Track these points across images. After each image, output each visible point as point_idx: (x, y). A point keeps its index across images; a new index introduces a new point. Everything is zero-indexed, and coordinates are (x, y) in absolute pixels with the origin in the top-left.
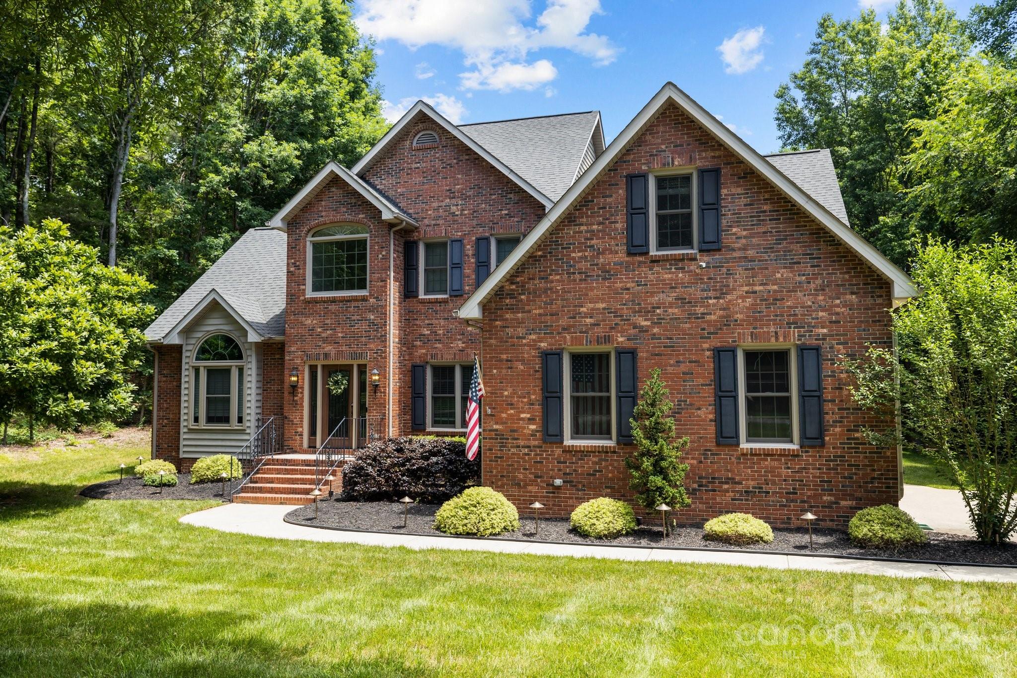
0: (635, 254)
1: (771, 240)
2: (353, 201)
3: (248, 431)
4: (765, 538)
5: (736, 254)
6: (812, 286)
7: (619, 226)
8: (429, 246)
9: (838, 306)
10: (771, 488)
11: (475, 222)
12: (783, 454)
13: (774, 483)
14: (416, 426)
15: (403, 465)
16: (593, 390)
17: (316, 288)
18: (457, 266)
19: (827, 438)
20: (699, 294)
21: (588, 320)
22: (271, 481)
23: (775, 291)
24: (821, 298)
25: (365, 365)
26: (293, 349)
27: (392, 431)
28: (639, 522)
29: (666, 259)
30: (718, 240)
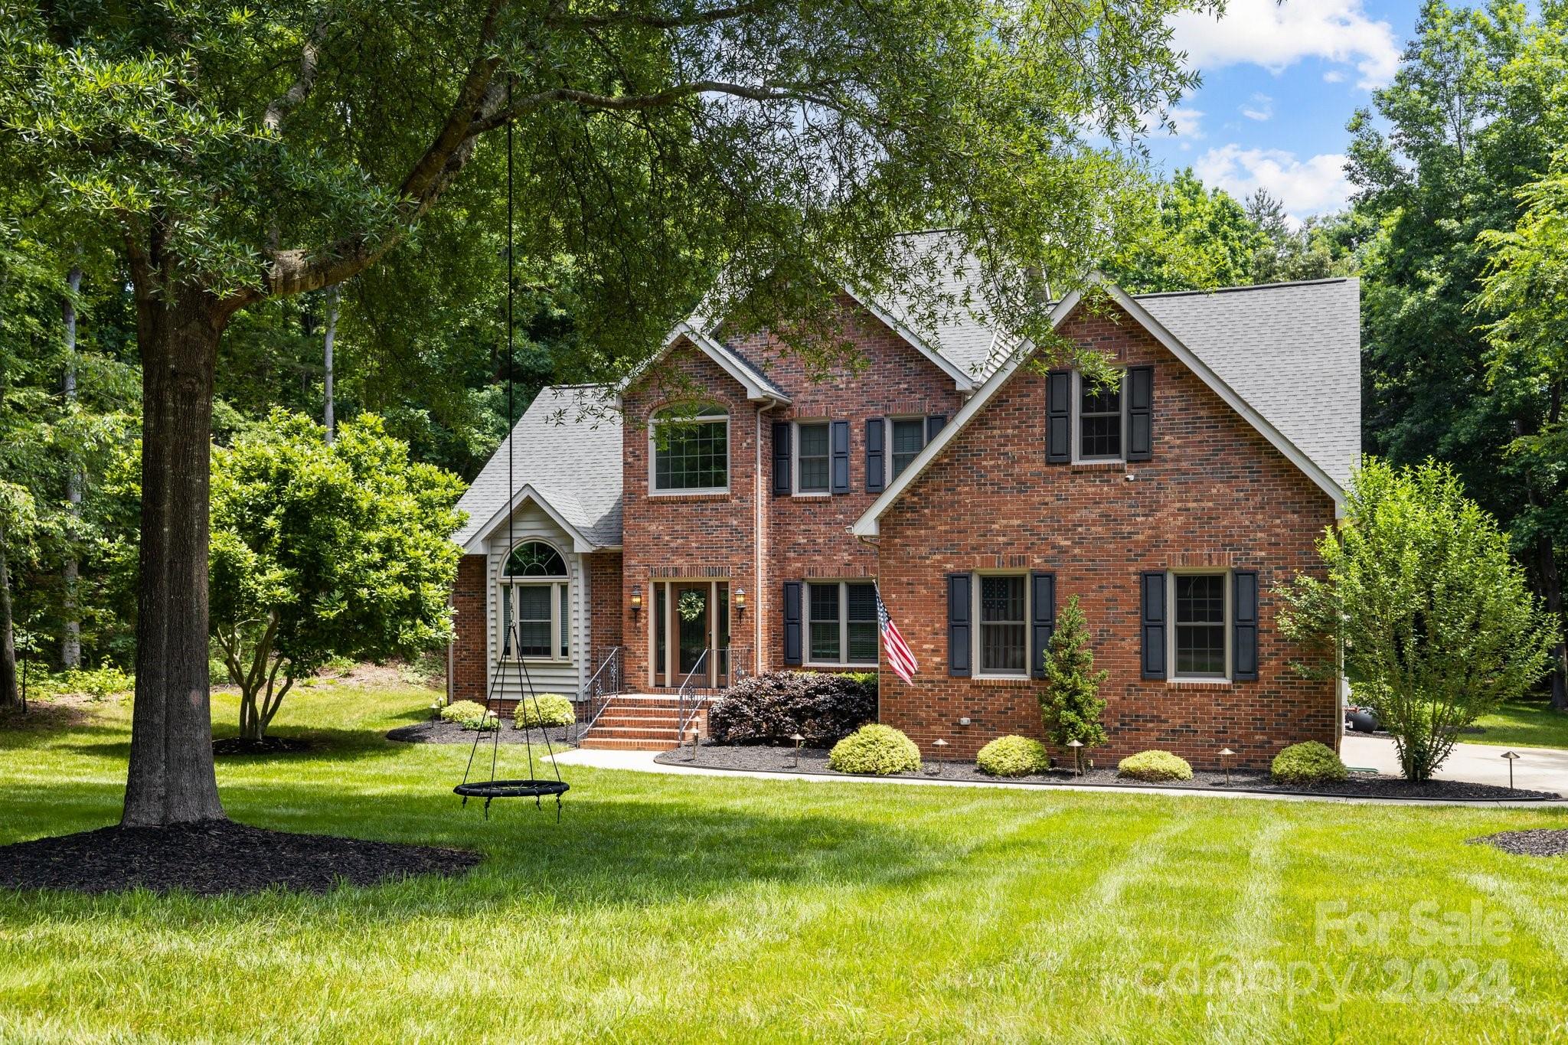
0: (1054, 464)
1: (1207, 450)
2: (709, 372)
3: (575, 666)
4: (1181, 775)
5: (1168, 466)
6: (1251, 503)
7: (1037, 430)
8: (803, 428)
9: (1278, 526)
10: (1199, 727)
11: (865, 399)
12: (1213, 689)
13: (1203, 721)
14: (789, 658)
15: (785, 703)
16: (1006, 618)
17: (659, 486)
18: (842, 456)
19: (1261, 673)
20: (1126, 511)
21: (1001, 539)
22: (622, 724)
23: (1210, 509)
24: (1260, 517)
25: (726, 584)
26: (633, 562)
27: (762, 666)
28: (1053, 764)
29: (1089, 470)
30: (1148, 450)
